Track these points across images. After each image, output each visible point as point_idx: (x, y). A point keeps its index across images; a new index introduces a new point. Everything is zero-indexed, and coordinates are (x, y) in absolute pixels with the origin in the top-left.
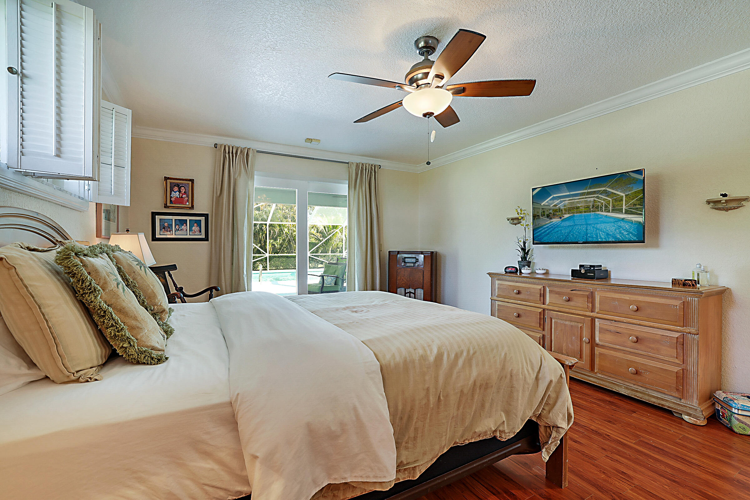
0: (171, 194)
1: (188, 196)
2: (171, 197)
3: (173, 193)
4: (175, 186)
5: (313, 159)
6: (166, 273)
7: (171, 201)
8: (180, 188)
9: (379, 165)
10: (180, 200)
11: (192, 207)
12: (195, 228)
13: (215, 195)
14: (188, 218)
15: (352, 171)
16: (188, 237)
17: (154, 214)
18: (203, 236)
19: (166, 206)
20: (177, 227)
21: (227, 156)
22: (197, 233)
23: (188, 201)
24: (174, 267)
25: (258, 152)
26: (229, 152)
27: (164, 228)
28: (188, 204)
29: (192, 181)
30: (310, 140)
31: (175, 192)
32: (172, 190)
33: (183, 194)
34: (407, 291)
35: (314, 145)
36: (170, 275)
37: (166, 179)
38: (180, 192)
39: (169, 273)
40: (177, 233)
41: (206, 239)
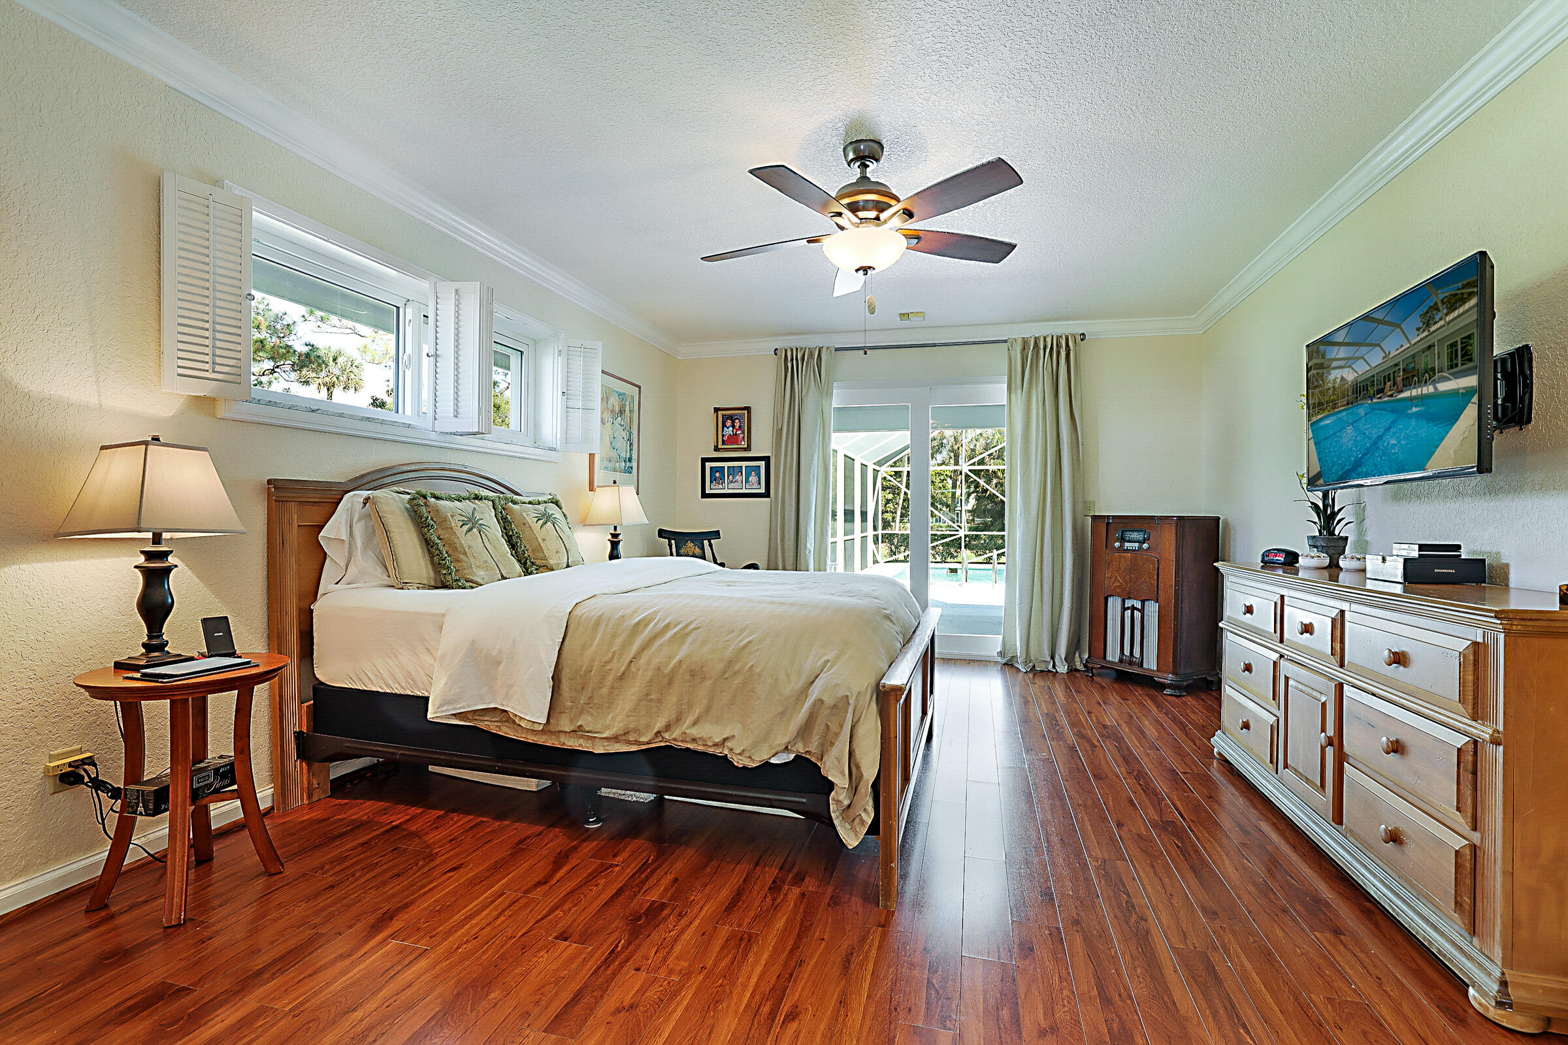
0: (723, 431)
1: (743, 432)
2: (723, 436)
3: (725, 429)
4: (728, 419)
5: (934, 345)
6: (706, 542)
7: (723, 441)
8: (733, 422)
9: (1083, 334)
10: (733, 439)
11: (748, 448)
12: (753, 479)
13: (775, 427)
14: (744, 464)
15: (1016, 355)
16: (744, 491)
17: (704, 461)
18: (763, 491)
19: (716, 449)
20: (731, 477)
21: (789, 365)
22: (756, 486)
23: (744, 438)
24: (716, 534)
25: (837, 349)
26: (792, 359)
27: (715, 480)
28: (744, 444)
29: (748, 409)
30: (905, 316)
31: (728, 428)
32: (724, 425)
33: (737, 430)
34: (1128, 603)
35: (915, 321)
36: (711, 545)
37: (716, 410)
38: (733, 426)
39: (710, 542)
40: (731, 485)
41: (767, 494)
